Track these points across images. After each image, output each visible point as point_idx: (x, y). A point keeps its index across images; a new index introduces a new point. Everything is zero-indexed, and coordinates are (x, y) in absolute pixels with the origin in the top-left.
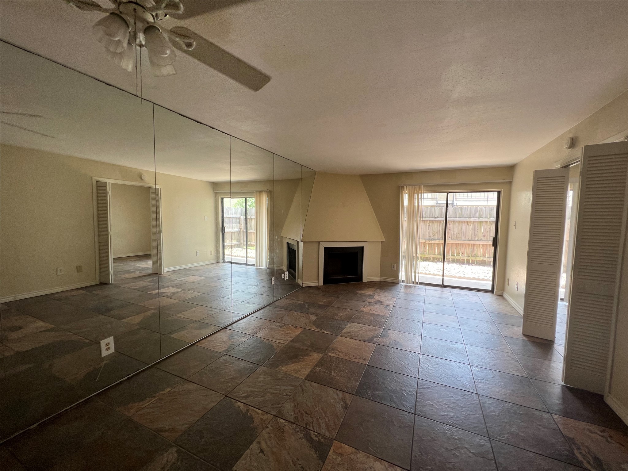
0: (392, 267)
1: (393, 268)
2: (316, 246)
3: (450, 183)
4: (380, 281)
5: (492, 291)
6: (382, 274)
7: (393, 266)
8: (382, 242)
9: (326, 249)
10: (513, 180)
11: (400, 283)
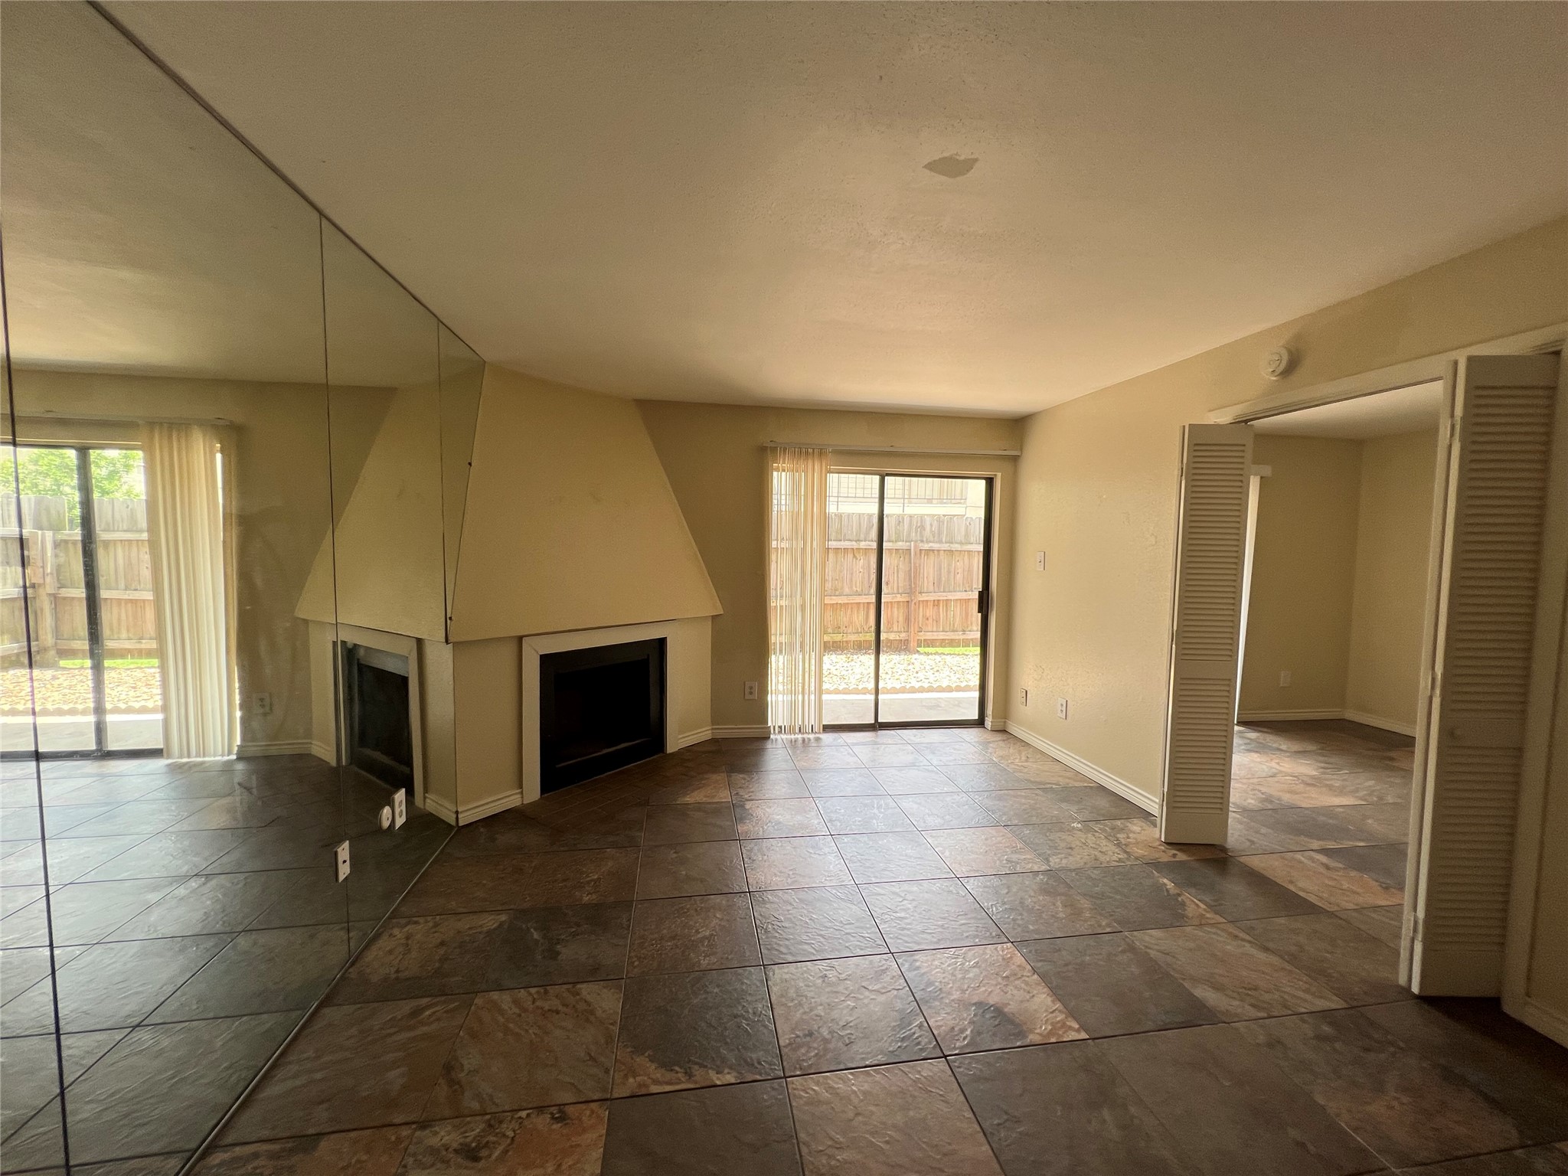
0: (747, 690)
1: (751, 693)
2: (508, 652)
3: (892, 449)
4: (714, 741)
5: (980, 723)
6: (717, 718)
7: (751, 688)
8: (714, 617)
9: (546, 660)
10: (1021, 450)
11: (772, 736)
